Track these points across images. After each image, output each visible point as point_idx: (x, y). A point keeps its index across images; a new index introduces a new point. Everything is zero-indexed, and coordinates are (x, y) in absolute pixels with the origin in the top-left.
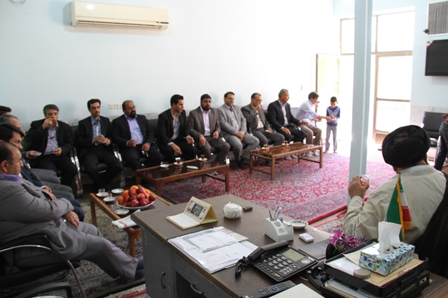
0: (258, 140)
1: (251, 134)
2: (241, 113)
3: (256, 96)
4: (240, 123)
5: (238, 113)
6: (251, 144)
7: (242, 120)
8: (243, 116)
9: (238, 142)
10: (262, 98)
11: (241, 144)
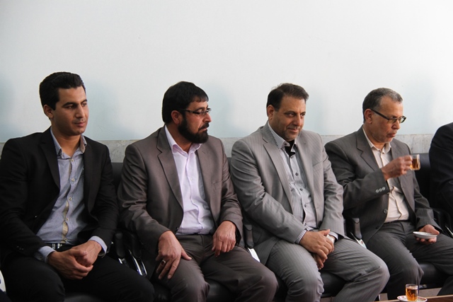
0: (383, 265)
1: (361, 244)
2: (325, 163)
3: (384, 101)
4: (319, 201)
5: (315, 163)
6: (358, 280)
7: (328, 191)
8: (332, 177)
9: (309, 268)
10: (404, 109)
11: (318, 275)
